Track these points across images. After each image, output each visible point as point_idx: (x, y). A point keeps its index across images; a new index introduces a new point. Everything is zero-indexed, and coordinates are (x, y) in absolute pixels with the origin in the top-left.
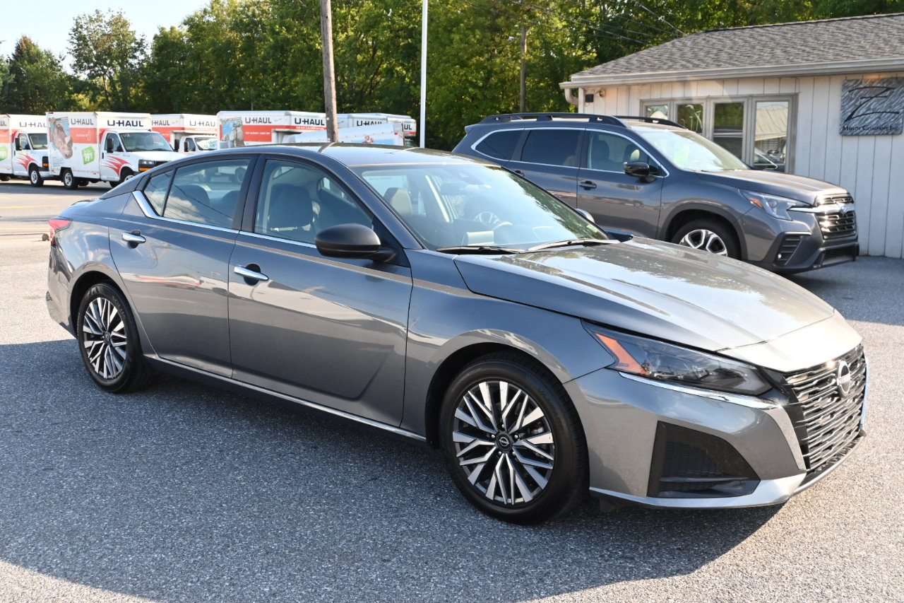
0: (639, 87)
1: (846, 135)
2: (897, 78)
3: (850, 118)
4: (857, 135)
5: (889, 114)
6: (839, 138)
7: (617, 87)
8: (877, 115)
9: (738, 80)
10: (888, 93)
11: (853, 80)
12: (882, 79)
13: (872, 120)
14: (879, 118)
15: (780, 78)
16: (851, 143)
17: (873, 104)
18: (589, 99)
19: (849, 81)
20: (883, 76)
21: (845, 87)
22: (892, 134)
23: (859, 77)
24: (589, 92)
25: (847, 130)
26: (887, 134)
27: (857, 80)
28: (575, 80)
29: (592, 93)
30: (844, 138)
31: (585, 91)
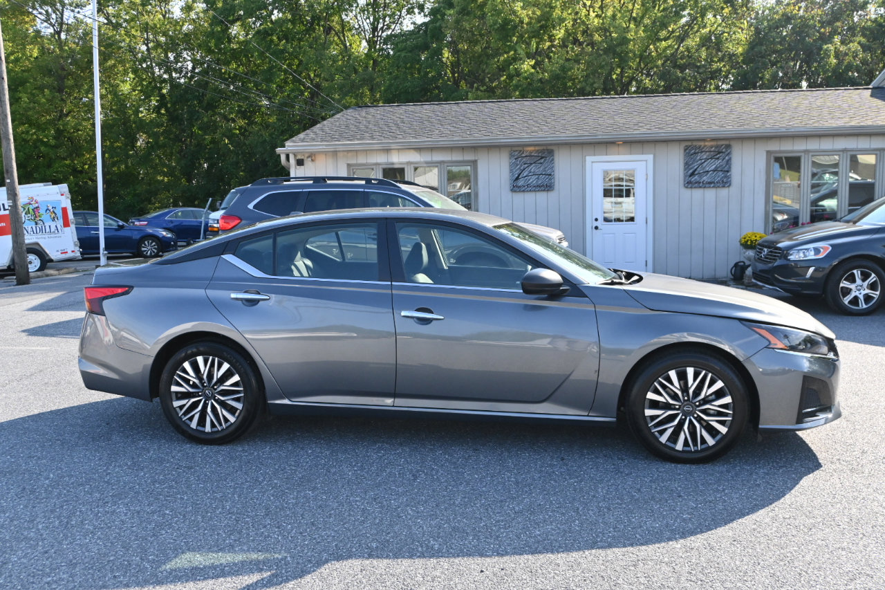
0: (346, 153)
1: (515, 191)
2: (547, 150)
3: (517, 178)
4: (524, 191)
5: (544, 176)
6: (510, 193)
7: (326, 153)
8: (537, 177)
9: (432, 149)
10: (542, 161)
11: (517, 151)
12: (538, 150)
13: (533, 180)
14: (538, 178)
15: (463, 149)
16: (519, 197)
17: (533, 168)
18: (300, 163)
19: (514, 151)
20: (537, 148)
21: (511, 156)
22: (548, 190)
23: (520, 149)
24: (299, 157)
25: (515, 188)
26: (544, 190)
27: (520, 151)
28: (289, 146)
29: (302, 157)
30: (514, 193)
31: (295, 156)
